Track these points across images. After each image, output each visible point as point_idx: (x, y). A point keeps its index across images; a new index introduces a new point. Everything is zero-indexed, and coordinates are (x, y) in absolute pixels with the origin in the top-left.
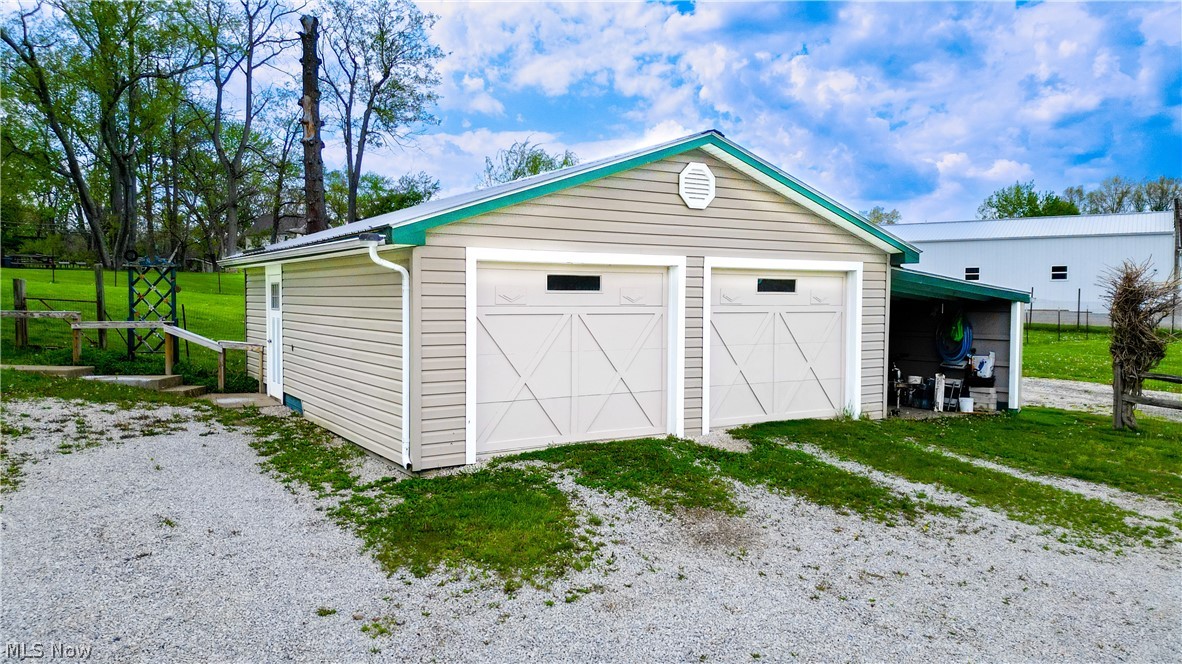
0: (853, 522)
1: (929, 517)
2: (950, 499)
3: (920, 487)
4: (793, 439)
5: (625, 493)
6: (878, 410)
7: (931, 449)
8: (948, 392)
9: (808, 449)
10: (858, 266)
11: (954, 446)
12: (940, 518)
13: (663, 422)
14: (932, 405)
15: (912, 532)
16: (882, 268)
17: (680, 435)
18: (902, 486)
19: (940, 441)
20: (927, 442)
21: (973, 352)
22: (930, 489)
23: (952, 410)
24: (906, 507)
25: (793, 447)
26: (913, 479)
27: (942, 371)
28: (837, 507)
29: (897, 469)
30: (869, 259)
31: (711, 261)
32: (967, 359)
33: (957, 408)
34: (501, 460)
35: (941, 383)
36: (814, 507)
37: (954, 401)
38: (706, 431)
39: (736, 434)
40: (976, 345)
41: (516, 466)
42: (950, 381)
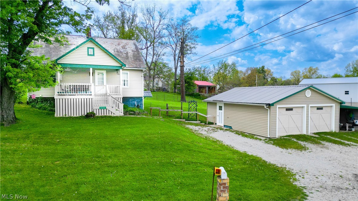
0: (341, 146)
1: (352, 146)
2: (355, 144)
3: (350, 142)
4: (325, 135)
5: (305, 142)
6: (337, 130)
7: (349, 137)
8: (349, 127)
9: (328, 137)
10: (334, 105)
11: (353, 137)
12: (354, 146)
13: (302, 132)
14: (346, 130)
15: (350, 148)
16: (338, 105)
17: (305, 134)
18: (346, 142)
19: (350, 136)
20: (348, 136)
21: (354, 119)
22: (351, 143)
23: (350, 131)
24: (348, 144)
25: (326, 136)
26: (348, 141)
27: (347, 123)
28: (338, 144)
29: (345, 140)
30: (336, 103)
31: (310, 105)
32: (353, 120)
33: (351, 130)
34: (282, 137)
35: (347, 125)
36: (334, 144)
37: (350, 129)
38: (309, 133)
39: (314, 134)
40: (355, 118)
41: (285, 138)
42: (350, 125)
